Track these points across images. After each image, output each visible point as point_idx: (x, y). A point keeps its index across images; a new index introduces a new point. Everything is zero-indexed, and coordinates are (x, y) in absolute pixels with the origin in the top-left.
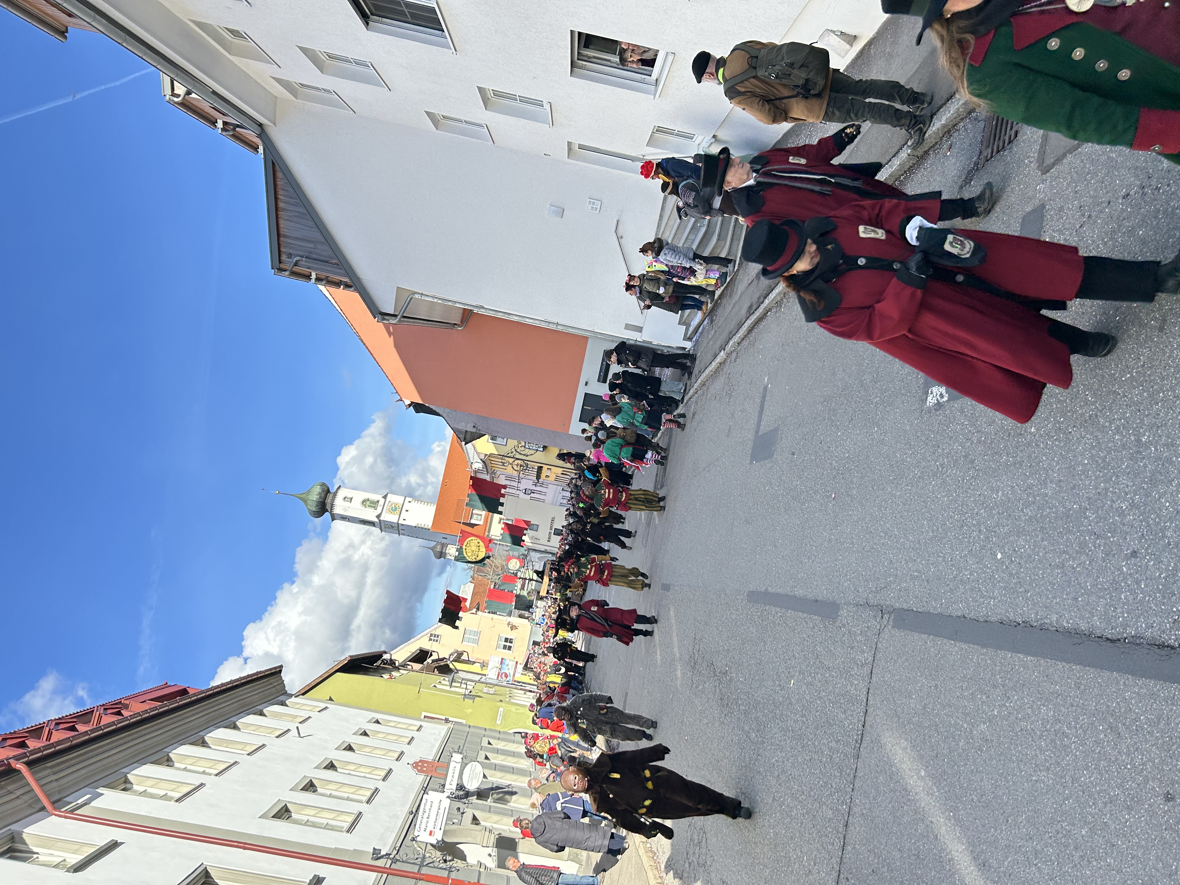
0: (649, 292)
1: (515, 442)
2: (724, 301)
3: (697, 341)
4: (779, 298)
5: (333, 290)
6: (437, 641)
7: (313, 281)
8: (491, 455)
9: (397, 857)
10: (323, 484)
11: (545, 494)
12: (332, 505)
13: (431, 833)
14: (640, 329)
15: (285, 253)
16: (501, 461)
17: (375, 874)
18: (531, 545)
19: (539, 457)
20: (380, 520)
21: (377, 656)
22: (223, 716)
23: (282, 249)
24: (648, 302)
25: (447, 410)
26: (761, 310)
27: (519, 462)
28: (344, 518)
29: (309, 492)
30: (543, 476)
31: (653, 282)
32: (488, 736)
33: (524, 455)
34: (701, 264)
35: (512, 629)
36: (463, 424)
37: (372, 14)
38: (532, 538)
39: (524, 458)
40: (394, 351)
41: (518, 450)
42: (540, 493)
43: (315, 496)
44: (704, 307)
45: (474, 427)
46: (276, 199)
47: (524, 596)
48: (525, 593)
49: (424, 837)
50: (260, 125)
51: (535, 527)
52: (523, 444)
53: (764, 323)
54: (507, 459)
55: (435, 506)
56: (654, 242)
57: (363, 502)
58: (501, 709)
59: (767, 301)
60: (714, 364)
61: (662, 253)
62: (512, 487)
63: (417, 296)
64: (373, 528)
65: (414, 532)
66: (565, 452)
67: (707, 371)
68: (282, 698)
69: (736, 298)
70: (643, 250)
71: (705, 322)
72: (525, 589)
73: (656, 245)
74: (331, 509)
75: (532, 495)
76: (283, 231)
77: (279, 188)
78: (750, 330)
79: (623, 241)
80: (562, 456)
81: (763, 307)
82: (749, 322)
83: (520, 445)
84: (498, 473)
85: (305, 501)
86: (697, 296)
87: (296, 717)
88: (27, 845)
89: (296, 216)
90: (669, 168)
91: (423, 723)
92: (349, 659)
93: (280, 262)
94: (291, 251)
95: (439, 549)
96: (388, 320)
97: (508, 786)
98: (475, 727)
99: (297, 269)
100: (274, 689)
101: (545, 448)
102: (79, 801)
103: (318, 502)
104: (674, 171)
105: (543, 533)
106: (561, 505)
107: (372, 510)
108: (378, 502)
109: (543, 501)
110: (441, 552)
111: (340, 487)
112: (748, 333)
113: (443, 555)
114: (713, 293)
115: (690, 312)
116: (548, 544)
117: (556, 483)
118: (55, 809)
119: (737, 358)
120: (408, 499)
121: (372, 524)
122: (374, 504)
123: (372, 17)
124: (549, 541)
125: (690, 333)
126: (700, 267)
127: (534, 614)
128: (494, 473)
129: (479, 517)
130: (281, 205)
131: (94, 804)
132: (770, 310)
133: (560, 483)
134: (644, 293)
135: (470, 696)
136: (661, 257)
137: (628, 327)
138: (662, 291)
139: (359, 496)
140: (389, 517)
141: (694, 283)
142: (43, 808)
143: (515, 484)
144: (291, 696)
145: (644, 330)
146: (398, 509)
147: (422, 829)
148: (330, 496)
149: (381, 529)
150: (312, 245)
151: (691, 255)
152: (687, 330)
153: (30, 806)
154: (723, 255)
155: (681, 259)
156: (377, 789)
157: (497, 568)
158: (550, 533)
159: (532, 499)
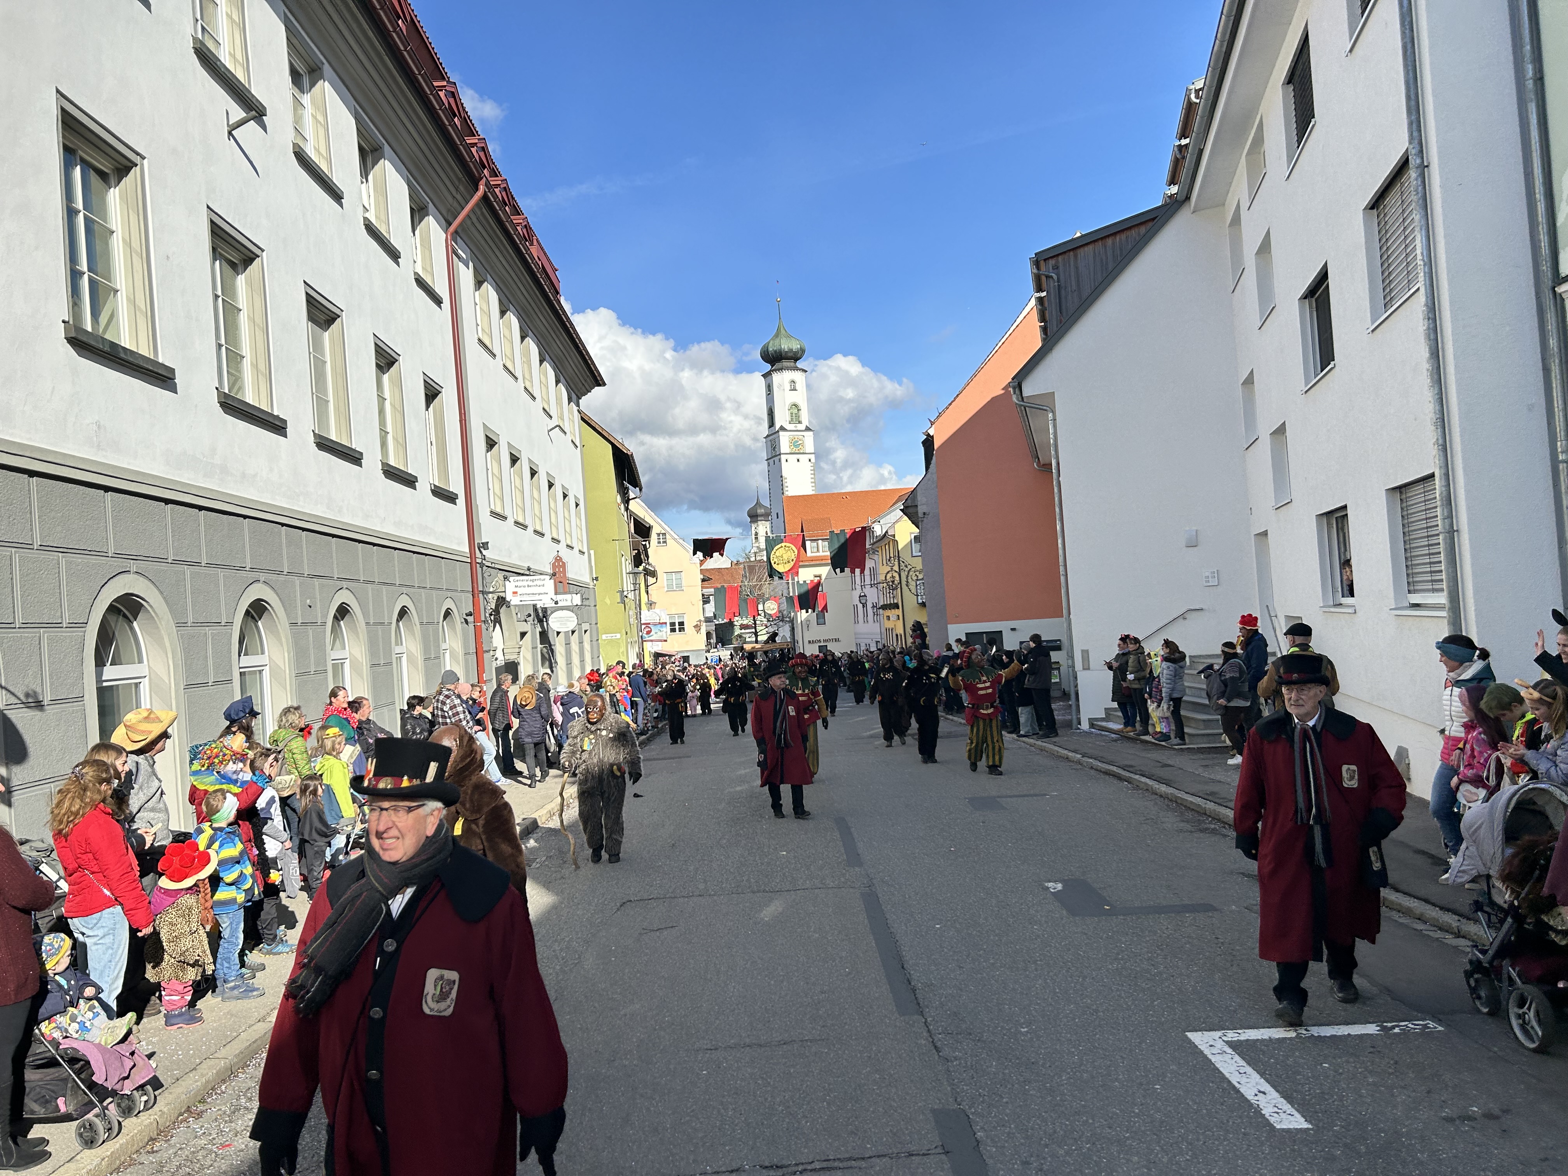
0: (1127, 662)
1: (919, 567)
2: (1139, 746)
3: (1092, 733)
4: (1142, 786)
5: (1035, 315)
6: (659, 543)
7: (1038, 295)
8: (896, 542)
9: (485, 568)
10: (803, 351)
11: (866, 621)
12: (781, 369)
13: (515, 593)
14: (1087, 667)
15: (1057, 262)
16: (892, 555)
17: (468, 550)
18: (799, 621)
19: (910, 601)
20: (778, 431)
21: (635, 482)
22: (548, 345)
23: (1060, 258)
24: (1115, 665)
25: (935, 477)
26: (1128, 774)
27: (897, 578)
28: (769, 388)
29: (789, 336)
30: (888, 612)
31: (1138, 665)
32: (591, 628)
33: (907, 582)
34: (1168, 708)
35: (695, 627)
36: (924, 500)
37: (1316, 300)
38: (808, 620)
39: (904, 583)
40: (989, 399)
41: (911, 573)
42: (866, 615)
43: (787, 345)
44: (1129, 728)
45: (924, 514)
46: (1115, 234)
47: (733, 633)
48: (737, 631)
49: (510, 587)
50: (1188, 198)
51: (821, 621)
52: (920, 577)
53: (1115, 781)
54: (896, 563)
55: (813, 493)
56: (1180, 652)
57: (796, 405)
58: (618, 636)
59: (1137, 777)
60: (1066, 752)
61: (1169, 664)
62: (863, 580)
63: (1050, 415)
64: (766, 424)
65: (776, 478)
66: (926, 630)
67: (1056, 748)
68: (574, 397)
69: (1144, 754)
70: (1168, 644)
71: (1113, 736)
72: (743, 631)
73: (1177, 655)
74: (775, 370)
75: (860, 606)
76: (1081, 252)
77: (1128, 233)
78: (1107, 773)
79: (1181, 620)
80: (918, 628)
81: (1132, 775)
82: (1115, 769)
83: (917, 573)
84: (876, 557)
85: (777, 335)
86: (1138, 718)
87: (563, 419)
88: (420, 223)
89: (1102, 260)
90: (1253, 644)
91: (586, 554)
92: (629, 453)
93: (1045, 260)
94: (1061, 268)
95: (760, 511)
96: (1015, 393)
97: (556, 662)
98: (596, 610)
99: (1044, 278)
100: (581, 385)
101: (923, 605)
102: (460, 251)
103: (780, 352)
104: (1252, 649)
105: (818, 633)
106: (858, 645)
107: (788, 418)
108: (800, 422)
109: (856, 622)
110: (757, 516)
111: (806, 371)
112: (1104, 773)
113: (754, 519)
114: (1147, 733)
115: (1119, 716)
116: (806, 642)
117: (883, 630)
118: (452, 234)
119: (1076, 769)
120: (812, 457)
121: (772, 424)
122: (796, 418)
123: (1313, 300)
124: (809, 642)
125: (1099, 723)
126: (1165, 708)
127: (716, 650)
128: (875, 551)
129: (815, 550)
130: (1109, 241)
131: (460, 264)
132: (1129, 783)
133: (884, 636)
134: (1125, 658)
135: (623, 598)
136: (1165, 665)
137: (1085, 654)
138: (1131, 677)
139: (800, 397)
140: (784, 440)
141: (1150, 710)
142: (449, 224)
143: (868, 581)
144: (578, 405)
145: (1087, 672)
146: (797, 449)
147: (517, 583)
148: (790, 364)
149: (768, 436)
150: (1074, 287)
151: (1175, 695)
152: (1102, 720)
153: (449, 210)
154: (1186, 730)
155: (1168, 686)
156: (526, 527)
157: (760, 589)
158: (820, 641)
159: (855, 607)
